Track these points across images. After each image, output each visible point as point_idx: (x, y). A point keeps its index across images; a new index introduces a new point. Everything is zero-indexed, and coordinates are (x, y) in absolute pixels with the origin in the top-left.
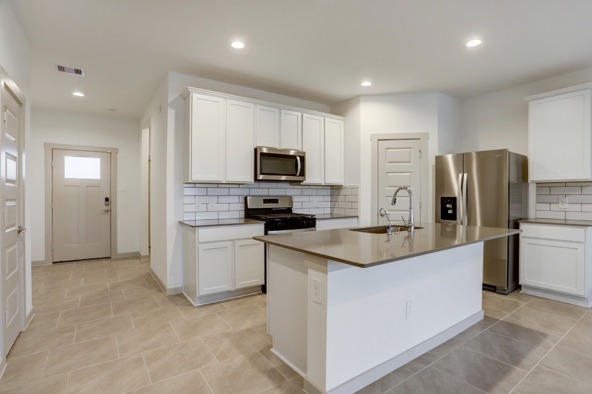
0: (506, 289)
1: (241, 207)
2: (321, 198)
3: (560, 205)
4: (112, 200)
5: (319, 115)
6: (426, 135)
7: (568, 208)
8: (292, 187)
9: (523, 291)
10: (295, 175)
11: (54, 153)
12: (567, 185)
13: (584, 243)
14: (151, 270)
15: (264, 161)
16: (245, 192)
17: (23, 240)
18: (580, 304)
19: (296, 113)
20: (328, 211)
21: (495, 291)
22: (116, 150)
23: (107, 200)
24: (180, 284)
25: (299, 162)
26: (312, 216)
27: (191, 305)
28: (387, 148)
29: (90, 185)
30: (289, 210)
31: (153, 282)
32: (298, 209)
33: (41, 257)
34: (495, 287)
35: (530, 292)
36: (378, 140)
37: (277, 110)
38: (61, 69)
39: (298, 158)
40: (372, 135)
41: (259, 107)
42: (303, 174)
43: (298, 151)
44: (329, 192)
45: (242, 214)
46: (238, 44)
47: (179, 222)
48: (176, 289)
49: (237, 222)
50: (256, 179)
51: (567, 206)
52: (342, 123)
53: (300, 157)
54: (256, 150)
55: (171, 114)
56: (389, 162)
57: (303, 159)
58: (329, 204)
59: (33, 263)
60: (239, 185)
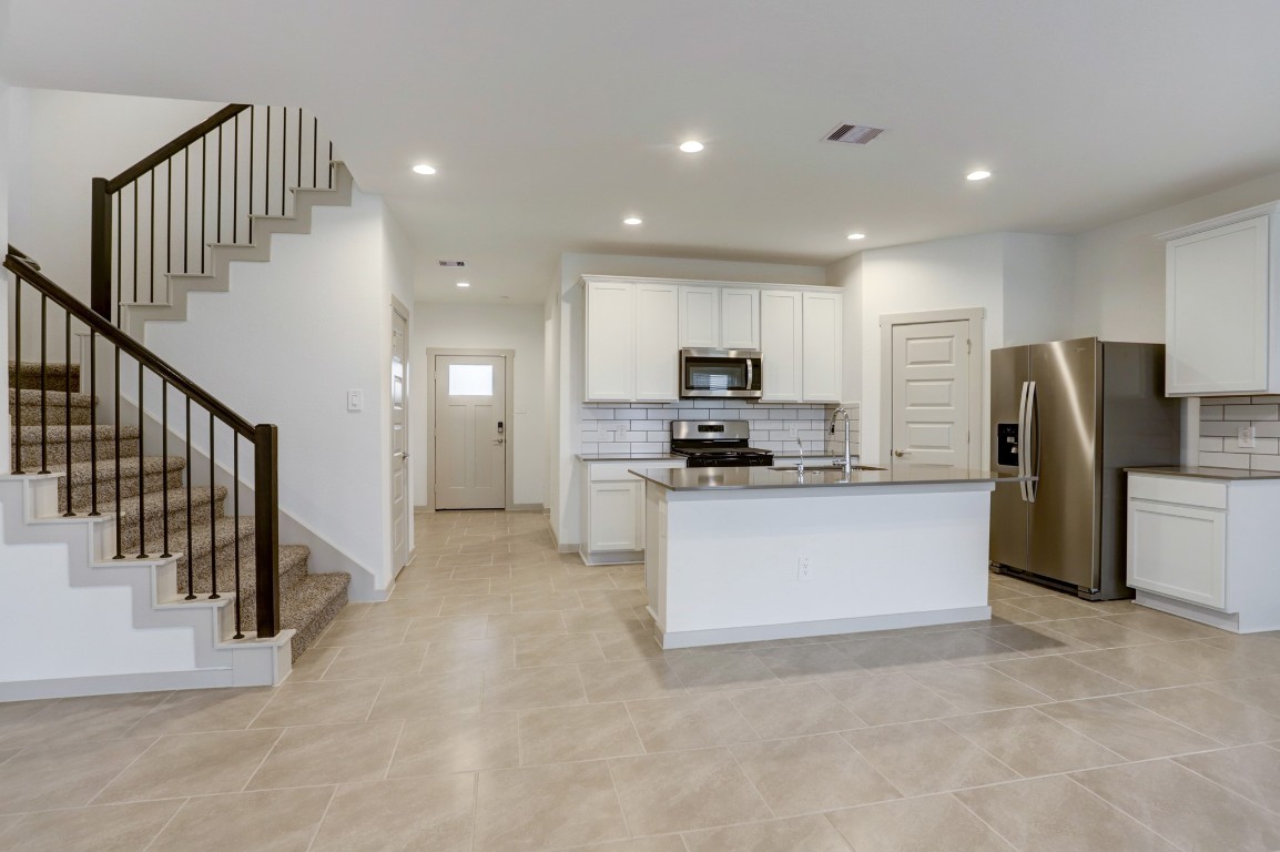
0: (1093, 590)
1: (666, 437)
2: (807, 425)
3: (1241, 442)
4: (508, 425)
5: (794, 290)
6: (982, 313)
7: (1253, 445)
8: (751, 406)
9: (1139, 599)
10: (745, 389)
11: (438, 361)
12: (1255, 400)
13: (1226, 510)
14: (550, 525)
15: (691, 369)
16: (673, 415)
17: (406, 467)
18: (1227, 626)
19: (749, 291)
20: (821, 447)
21: (1076, 595)
22: (513, 352)
23: (500, 425)
24: (575, 540)
25: (750, 368)
26: (767, 452)
27: (583, 564)
28: (908, 339)
29: (480, 403)
30: (744, 443)
31: (548, 538)
32: (757, 442)
33: (423, 502)
34: (1076, 587)
35: (1149, 603)
36: (893, 325)
37: (715, 291)
38: (443, 264)
39: (749, 362)
40: (881, 317)
41: (685, 289)
42: (757, 385)
43: (750, 351)
44: (822, 414)
45: (667, 447)
46: (633, 221)
47: (577, 457)
48: (570, 546)
49: (660, 456)
50: (682, 398)
51: (1253, 443)
52: (837, 297)
53: (752, 360)
54: (681, 352)
55: (566, 308)
56: (912, 363)
57: (757, 364)
58: (821, 435)
59: (416, 508)
60: (662, 405)
